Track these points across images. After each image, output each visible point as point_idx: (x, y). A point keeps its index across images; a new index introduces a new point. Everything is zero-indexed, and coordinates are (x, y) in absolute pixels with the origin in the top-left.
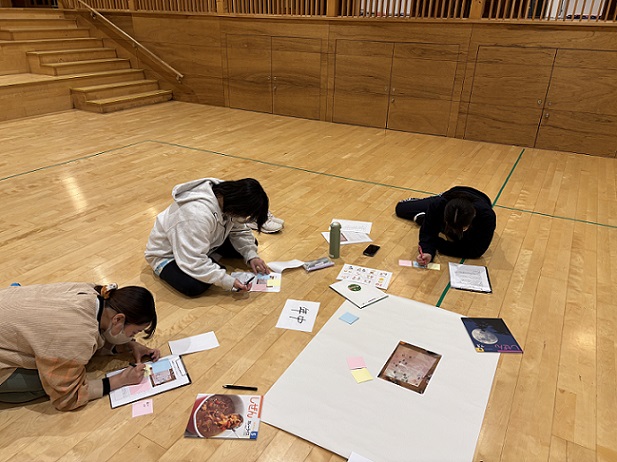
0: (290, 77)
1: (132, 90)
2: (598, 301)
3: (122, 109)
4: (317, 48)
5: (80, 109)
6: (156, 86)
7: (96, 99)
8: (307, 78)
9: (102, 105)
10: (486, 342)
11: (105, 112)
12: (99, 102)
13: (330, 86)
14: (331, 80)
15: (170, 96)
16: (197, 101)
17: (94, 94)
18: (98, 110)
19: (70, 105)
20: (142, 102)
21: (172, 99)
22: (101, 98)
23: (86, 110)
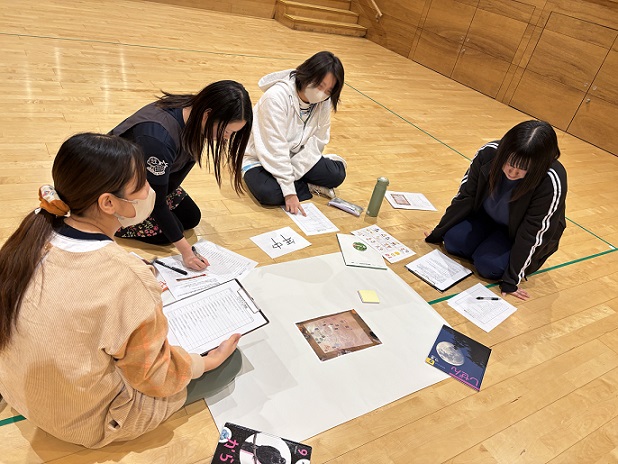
0: (484, 43)
1: (331, 16)
3: (311, 31)
4: (526, 16)
5: (277, 20)
6: (355, 19)
7: (294, 14)
8: (501, 48)
9: (295, 21)
10: (446, 360)
11: (294, 29)
12: (294, 18)
13: (523, 64)
14: (527, 57)
15: (364, 33)
16: (385, 45)
17: (295, 9)
18: (290, 24)
19: (271, 15)
20: (334, 30)
21: (364, 37)
22: (299, 15)
23: (281, 23)
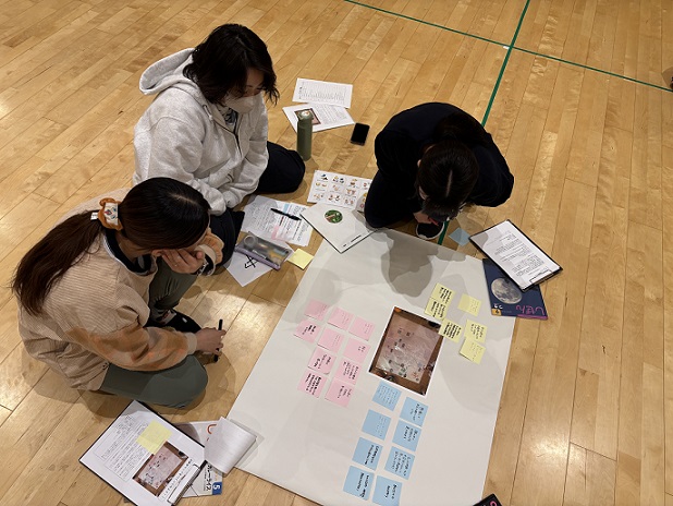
2: (631, 220)
10: (507, 301)
